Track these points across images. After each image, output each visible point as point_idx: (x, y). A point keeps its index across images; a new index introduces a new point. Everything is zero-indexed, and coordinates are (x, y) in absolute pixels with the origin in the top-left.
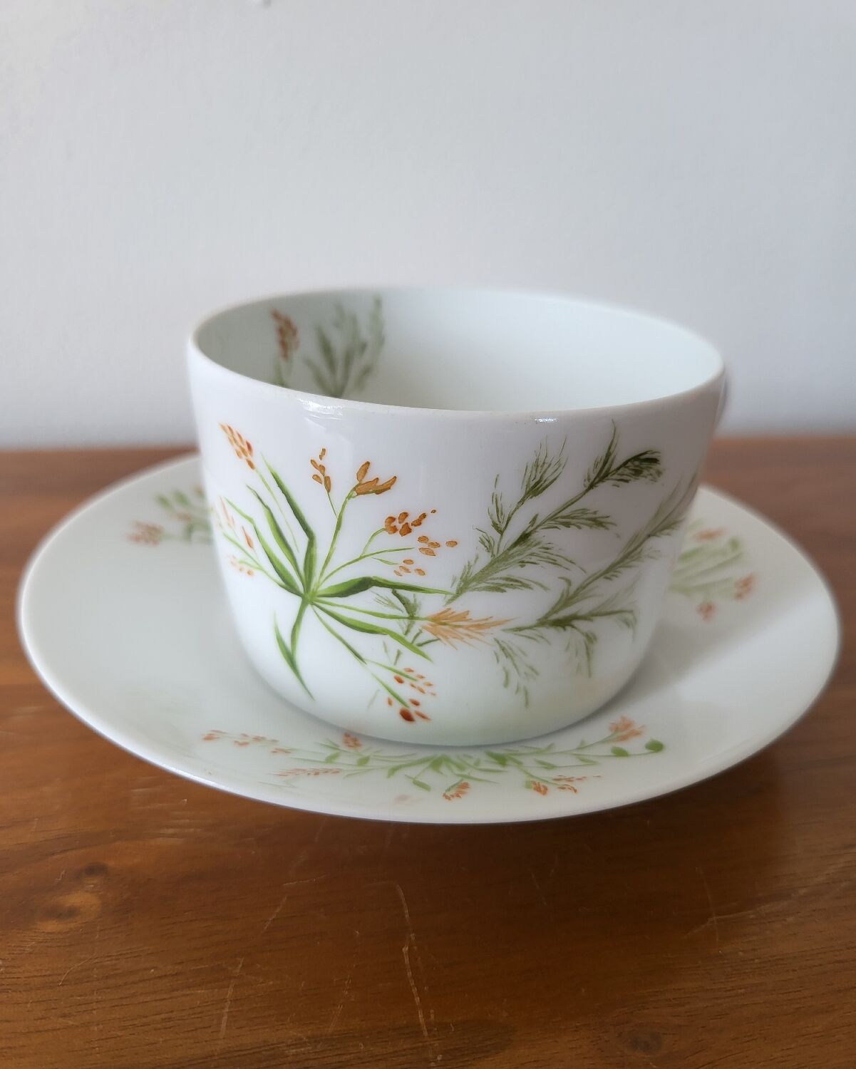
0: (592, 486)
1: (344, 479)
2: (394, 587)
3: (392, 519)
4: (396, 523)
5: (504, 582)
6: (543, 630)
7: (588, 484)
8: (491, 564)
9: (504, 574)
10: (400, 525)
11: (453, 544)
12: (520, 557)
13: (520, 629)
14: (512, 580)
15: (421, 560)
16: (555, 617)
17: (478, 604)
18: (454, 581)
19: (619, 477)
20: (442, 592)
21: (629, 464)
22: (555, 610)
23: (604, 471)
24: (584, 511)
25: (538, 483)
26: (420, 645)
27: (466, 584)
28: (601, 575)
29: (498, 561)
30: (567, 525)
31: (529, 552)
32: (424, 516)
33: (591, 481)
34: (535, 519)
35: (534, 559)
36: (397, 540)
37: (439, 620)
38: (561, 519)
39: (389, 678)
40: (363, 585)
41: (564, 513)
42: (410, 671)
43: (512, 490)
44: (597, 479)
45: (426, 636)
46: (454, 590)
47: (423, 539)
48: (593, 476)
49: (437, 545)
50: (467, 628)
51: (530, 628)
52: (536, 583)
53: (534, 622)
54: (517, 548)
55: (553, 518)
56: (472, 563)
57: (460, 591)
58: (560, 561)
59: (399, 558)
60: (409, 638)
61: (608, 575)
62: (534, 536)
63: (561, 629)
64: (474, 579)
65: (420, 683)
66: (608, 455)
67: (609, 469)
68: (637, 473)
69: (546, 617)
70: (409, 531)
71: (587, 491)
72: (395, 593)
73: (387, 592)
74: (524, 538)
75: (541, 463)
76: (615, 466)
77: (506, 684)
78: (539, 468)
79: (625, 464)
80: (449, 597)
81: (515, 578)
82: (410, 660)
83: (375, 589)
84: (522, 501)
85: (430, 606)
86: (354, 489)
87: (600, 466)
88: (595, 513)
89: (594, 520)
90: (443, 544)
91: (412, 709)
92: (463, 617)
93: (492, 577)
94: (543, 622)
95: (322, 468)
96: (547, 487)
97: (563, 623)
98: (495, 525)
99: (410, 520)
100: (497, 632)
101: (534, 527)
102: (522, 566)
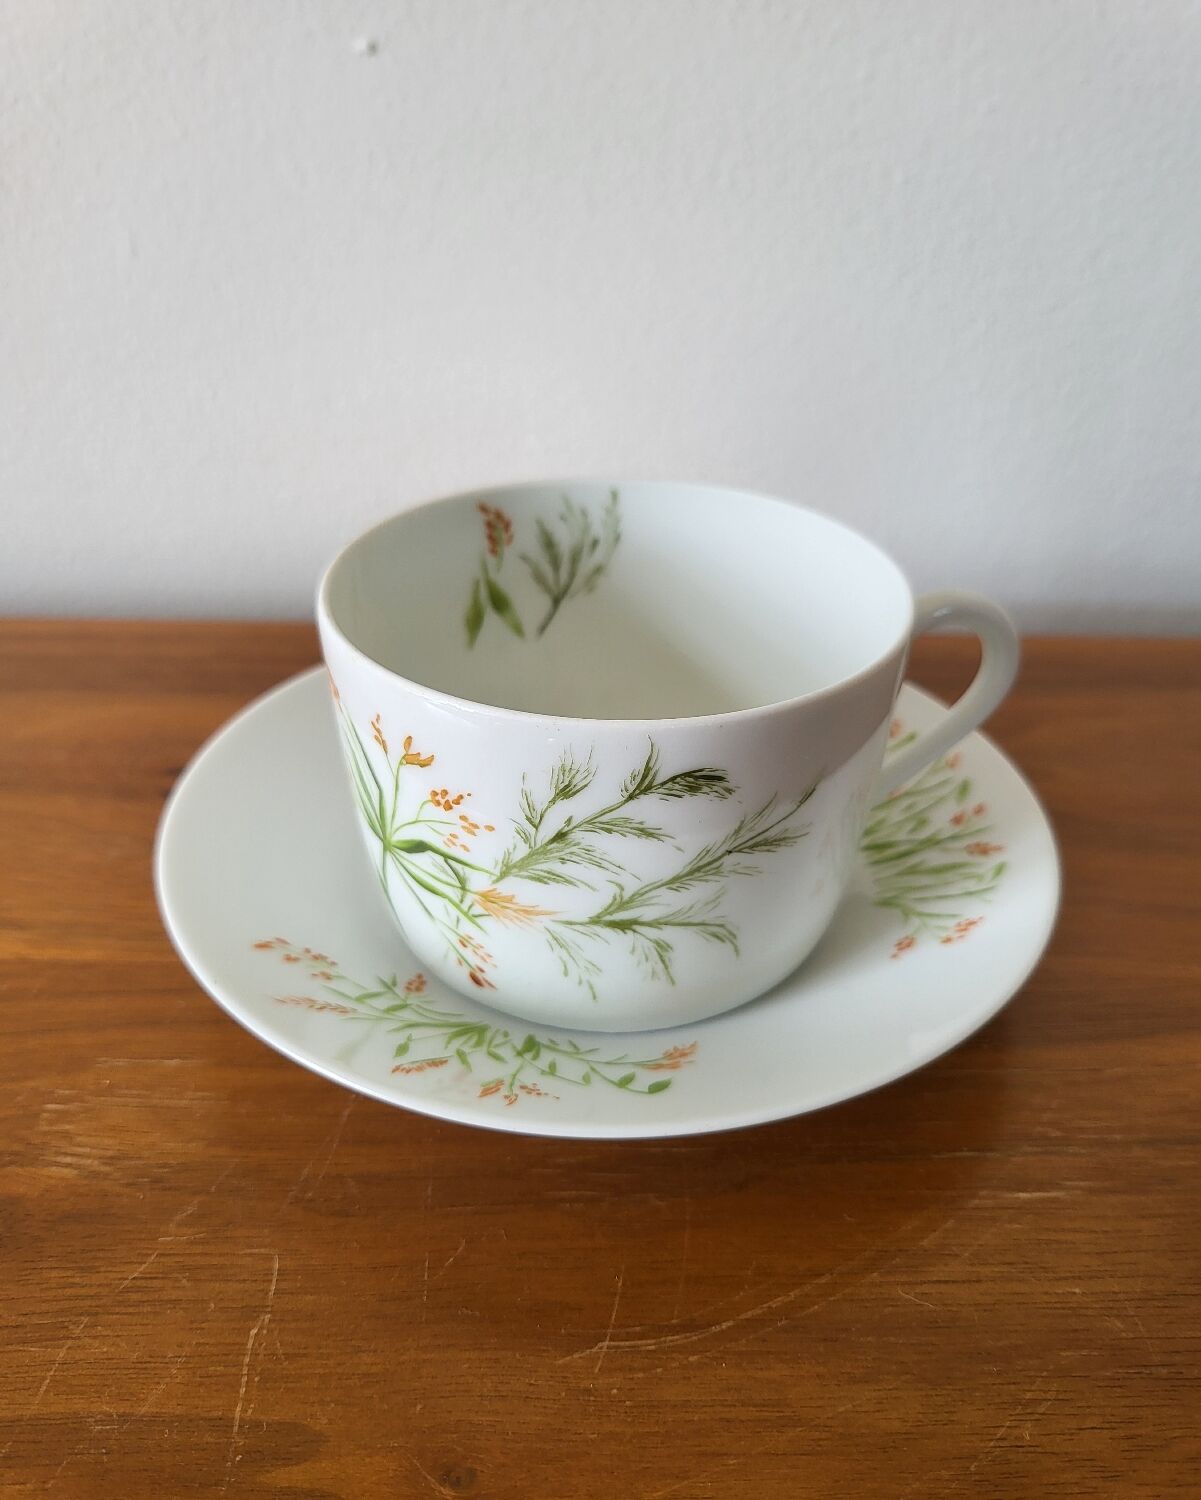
0: (631, 797)
1: (397, 750)
2: (446, 857)
3: (435, 794)
4: (439, 798)
5: (546, 875)
6: (597, 929)
7: (626, 795)
8: (530, 855)
9: (545, 867)
10: (444, 800)
11: (491, 828)
12: (558, 854)
13: (571, 923)
14: (554, 874)
15: (465, 838)
16: (608, 918)
17: (522, 890)
18: (497, 864)
19: (667, 792)
20: (487, 872)
21: (679, 779)
22: (607, 911)
23: (647, 782)
24: (627, 820)
25: (567, 787)
26: (476, 916)
27: (507, 870)
28: (663, 885)
29: (536, 854)
30: (609, 831)
31: (568, 851)
32: (461, 797)
33: (631, 791)
34: (569, 820)
35: (574, 858)
36: (439, 813)
37: (487, 897)
38: (601, 823)
39: (455, 940)
40: (419, 847)
41: (604, 818)
42: (470, 938)
43: (543, 793)
44: (637, 792)
45: (478, 909)
46: (497, 872)
47: (463, 818)
48: (631, 789)
49: (476, 827)
50: (515, 911)
51: (581, 924)
52: (582, 882)
53: (587, 920)
54: (554, 845)
55: (590, 822)
56: (511, 851)
57: (503, 875)
58: (605, 864)
59: (446, 830)
60: (465, 907)
61: (674, 886)
62: (571, 836)
63: (621, 932)
64: (515, 866)
65: (480, 952)
66: (648, 769)
67: (651, 782)
68: (693, 789)
69: (598, 916)
70: (451, 808)
71: (626, 801)
72: (446, 861)
73: (440, 859)
74: (560, 836)
75: (567, 769)
76: (660, 779)
77: (566, 973)
78: (567, 773)
79: (673, 779)
80: (494, 878)
81: (557, 873)
82: (467, 927)
83: (430, 853)
84: (553, 801)
85: (479, 882)
86: (403, 758)
87: (638, 779)
88: (641, 823)
89: (642, 830)
90: (482, 827)
91: (479, 975)
92: (510, 899)
93: (534, 867)
94: (596, 921)
95: (378, 731)
96: (578, 791)
97: (624, 926)
98: (528, 819)
99: (451, 797)
100: (546, 921)
101: (570, 827)
102: (563, 863)
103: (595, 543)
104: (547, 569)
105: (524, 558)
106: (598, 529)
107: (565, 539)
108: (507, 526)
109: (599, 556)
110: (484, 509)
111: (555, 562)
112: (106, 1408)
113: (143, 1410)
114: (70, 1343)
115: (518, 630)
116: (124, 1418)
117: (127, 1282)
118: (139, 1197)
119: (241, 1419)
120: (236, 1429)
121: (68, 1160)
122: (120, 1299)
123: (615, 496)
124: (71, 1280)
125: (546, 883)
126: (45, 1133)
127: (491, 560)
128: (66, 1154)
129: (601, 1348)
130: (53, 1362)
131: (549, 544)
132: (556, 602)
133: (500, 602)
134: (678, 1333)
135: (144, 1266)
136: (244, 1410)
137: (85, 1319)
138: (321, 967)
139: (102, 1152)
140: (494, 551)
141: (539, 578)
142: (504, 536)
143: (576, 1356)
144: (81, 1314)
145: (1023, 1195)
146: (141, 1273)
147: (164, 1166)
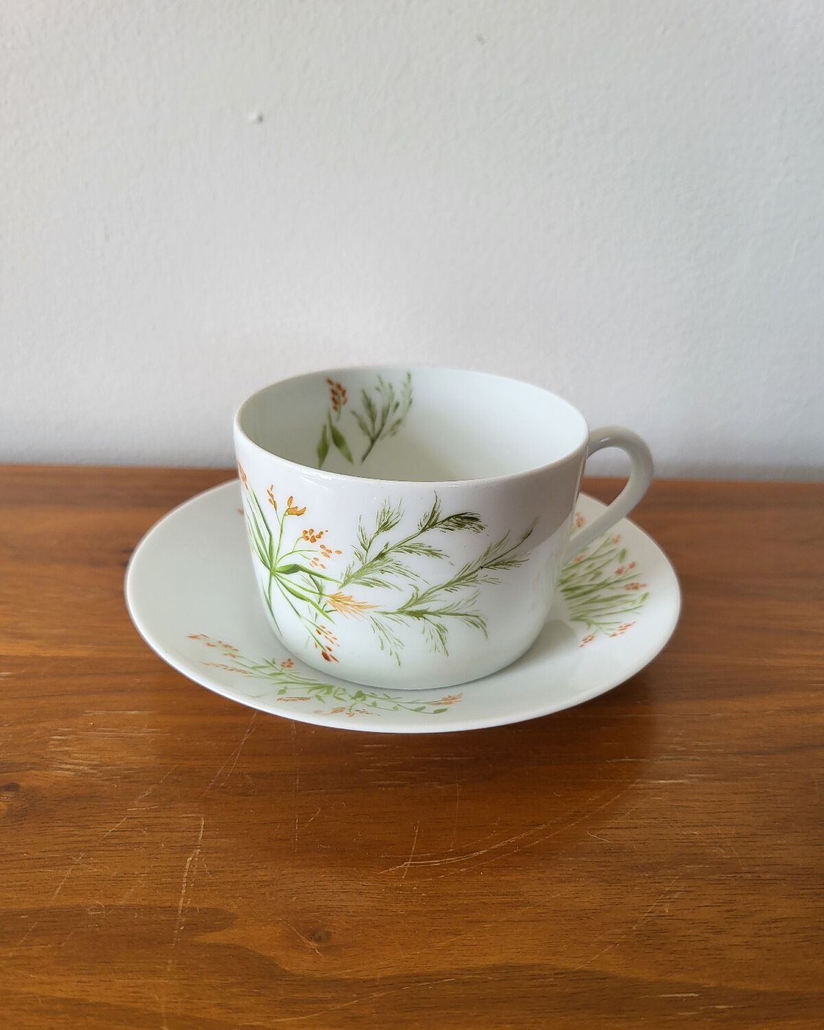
0: (424, 530)
1: (283, 506)
2: (310, 573)
3: (306, 532)
4: (308, 535)
5: (372, 581)
6: (402, 616)
7: (421, 528)
8: (363, 568)
9: (371, 576)
10: (311, 536)
11: (339, 552)
12: (380, 567)
13: (386, 613)
14: (376, 581)
15: (323, 560)
16: (409, 609)
17: (357, 592)
18: (342, 575)
19: (446, 527)
20: (336, 581)
21: (452, 519)
22: (408, 605)
23: (433, 520)
24: (421, 545)
25: (386, 523)
26: (327, 612)
27: (348, 579)
28: (442, 588)
29: (368, 567)
30: (411, 552)
31: (386, 565)
32: (322, 533)
33: (424, 526)
34: (387, 545)
35: (389, 570)
36: (308, 544)
37: (336, 598)
38: (407, 547)
39: (313, 629)
40: (294, 569)
41: (407, 544)
42: (324, 627)
43: (372, 527)
44: (427, 526)
45: (329, 607)
46: (342, 581)
47: (322, 547)
48: (424, 524)
49: (330, 552)
50: (353, 606)
51: (392, 613)
52: (393, 585)
53: (396, 611)
54: (378, 561)
55: (399, 546)
56: (351, 566)
57: (346, 583)
58: (408, 573)
59: (312, 555)
60: (321, 606)
61: (448, 589)
62: (388, 555)
63: (416, 619)
64: (353, 576)
65: (330, 636)
66: (434, 512)
67: (436, 520)
68: (460, 525)
69: (403, 608)
70: (315, 541)
71: (421, 532)
72: (311, 577)
73: (307, 575)
74: (381, 555)
75: (386, 512)
76: (440, 519)
77: (382, 648)
78: (386, 515)
79: (448, 519)
80: (340, 585)
81: (379, 579)
82: (322, 620)
83: (300, 572)
84: (378, 533)
85: (330, 588)
86: (287, 511)
87: (428, 518)
88: (430, 547)
89: (430, 551)
90: (333, 551)
91: (328, 653)
92: (349, 599)
93: (366, 576)
94: (401, 611)
95: (272, 496)
96: (392, 526)
97: (419, 614)
98: (362, 545)
99: (315, 534)
100: (371, 610)
101: (388, 549)
102: (382, 573)
103: (397, 405)
104: (368, 421)
105: (354, 413)
106: (398, 397)
107: (379, 402)
108: (344, 393)
109: (399, 414)
110: (330, 382)
111: (373, 417)
112: (98, 902)
113: (121, 903)
114: (73, 867)
115: (350, 458)
116: (108, 908)
117: (107, 833)
118: (114, 786)
119: (183, 907)
120: (180, 912)
121: (69, 766)
122: (104, 842)
123: (409, 376)
124: (73, 833)
125: (372, 587)
126: (52, 752)
127: (334, 414)
128: (66, 764)
129: (406, 865)
130: (63, 878)
131: (369, 405)
132: (373, 441)
133: (339, 441)
134: (453, 857)
135: (119, 824)
136: (185, 902)
137: (82, 854)
138: (228, 651)
139: (90, 762)
140: (335, 408)
141: (363, 426)
142: (342, 399)
143: (391, 869)
144: (80, 851)
145: (661, 781)
146: (116, 828)
147: (129, 769)
